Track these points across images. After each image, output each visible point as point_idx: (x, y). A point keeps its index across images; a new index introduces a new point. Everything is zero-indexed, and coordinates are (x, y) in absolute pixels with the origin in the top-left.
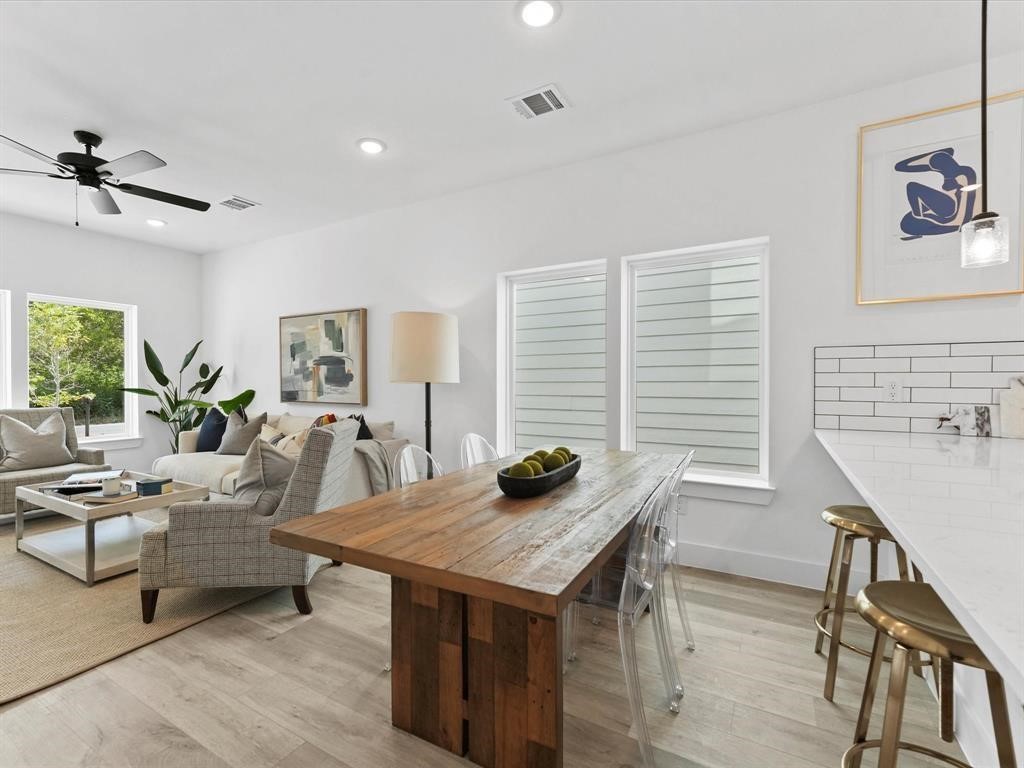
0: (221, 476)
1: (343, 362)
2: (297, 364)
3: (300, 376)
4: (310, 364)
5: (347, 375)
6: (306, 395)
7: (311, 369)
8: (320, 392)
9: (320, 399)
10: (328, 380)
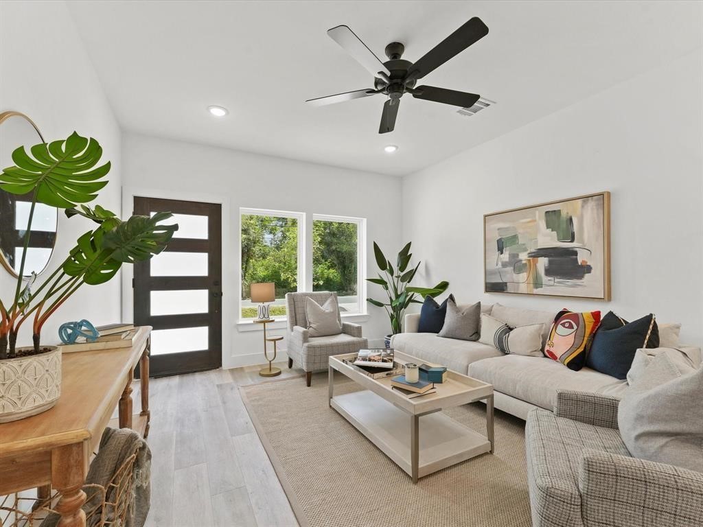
0: (466, 364)
1: (576, 253)
2: (505, 257)
3: (510, 269)
4: (523, 257)
5: (582, 266)
6: (518, 287)
7: (524, 262)
8: (538, 284)
9: (536, 291)
10: (548, 272)
